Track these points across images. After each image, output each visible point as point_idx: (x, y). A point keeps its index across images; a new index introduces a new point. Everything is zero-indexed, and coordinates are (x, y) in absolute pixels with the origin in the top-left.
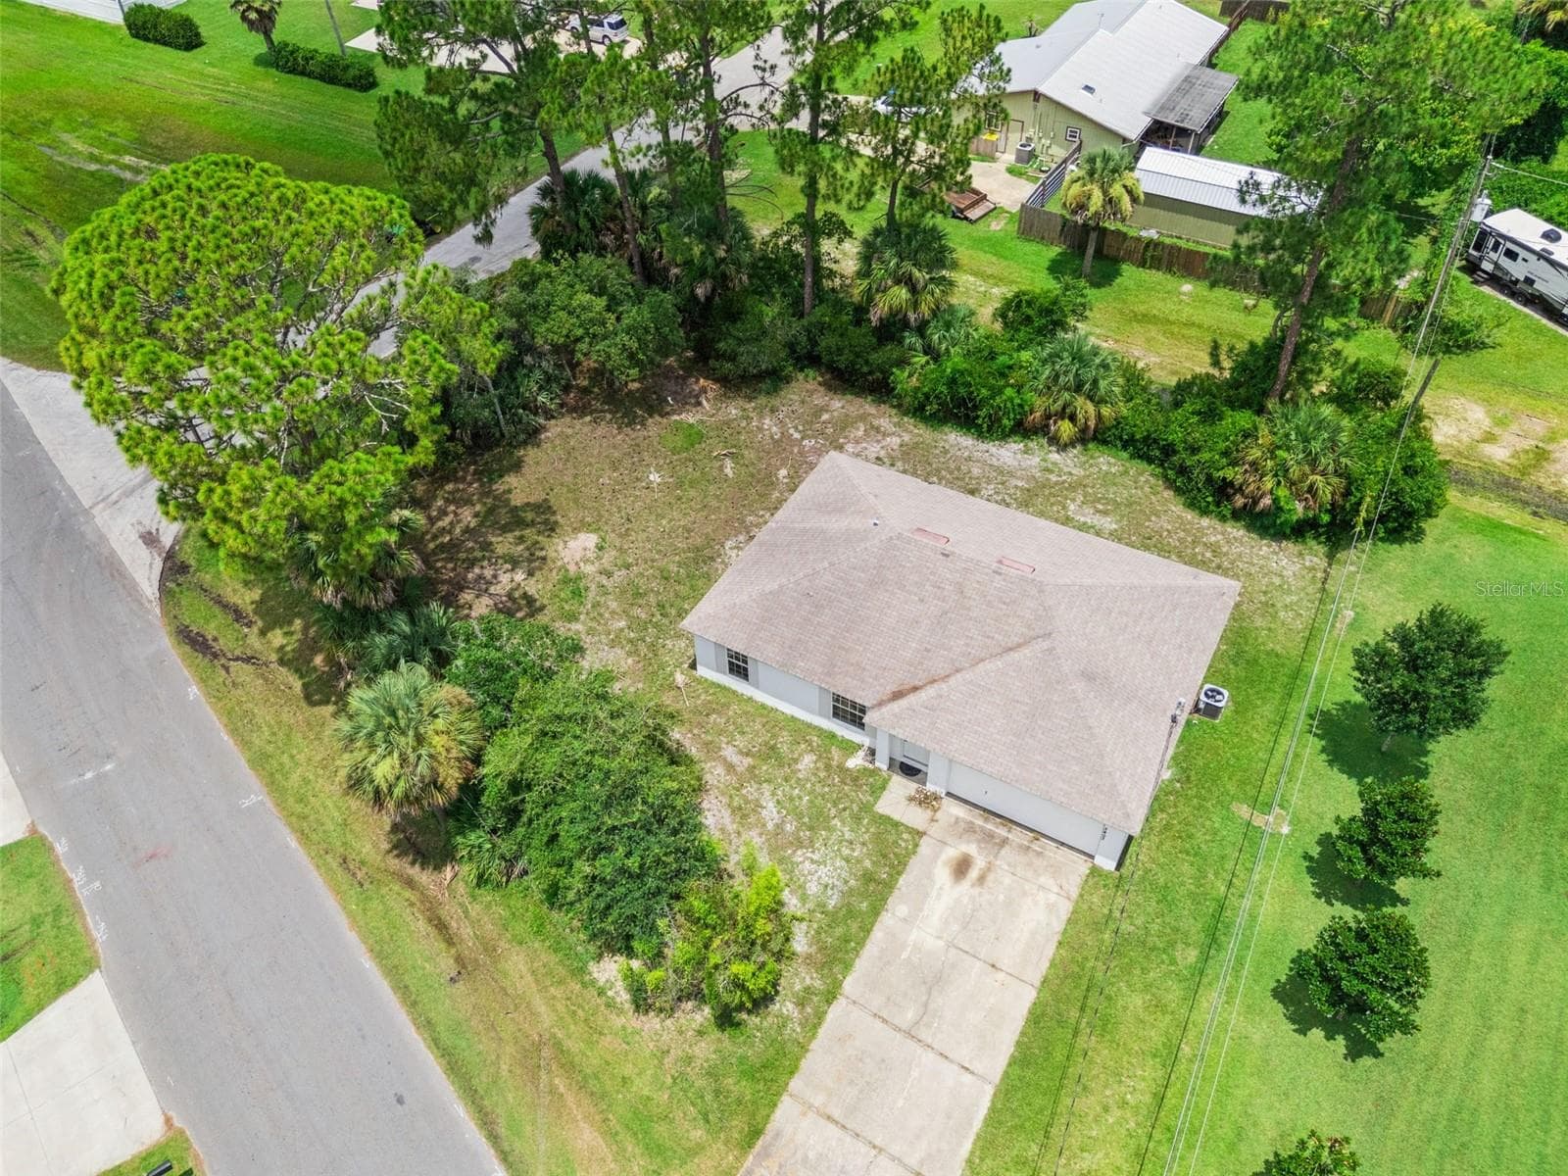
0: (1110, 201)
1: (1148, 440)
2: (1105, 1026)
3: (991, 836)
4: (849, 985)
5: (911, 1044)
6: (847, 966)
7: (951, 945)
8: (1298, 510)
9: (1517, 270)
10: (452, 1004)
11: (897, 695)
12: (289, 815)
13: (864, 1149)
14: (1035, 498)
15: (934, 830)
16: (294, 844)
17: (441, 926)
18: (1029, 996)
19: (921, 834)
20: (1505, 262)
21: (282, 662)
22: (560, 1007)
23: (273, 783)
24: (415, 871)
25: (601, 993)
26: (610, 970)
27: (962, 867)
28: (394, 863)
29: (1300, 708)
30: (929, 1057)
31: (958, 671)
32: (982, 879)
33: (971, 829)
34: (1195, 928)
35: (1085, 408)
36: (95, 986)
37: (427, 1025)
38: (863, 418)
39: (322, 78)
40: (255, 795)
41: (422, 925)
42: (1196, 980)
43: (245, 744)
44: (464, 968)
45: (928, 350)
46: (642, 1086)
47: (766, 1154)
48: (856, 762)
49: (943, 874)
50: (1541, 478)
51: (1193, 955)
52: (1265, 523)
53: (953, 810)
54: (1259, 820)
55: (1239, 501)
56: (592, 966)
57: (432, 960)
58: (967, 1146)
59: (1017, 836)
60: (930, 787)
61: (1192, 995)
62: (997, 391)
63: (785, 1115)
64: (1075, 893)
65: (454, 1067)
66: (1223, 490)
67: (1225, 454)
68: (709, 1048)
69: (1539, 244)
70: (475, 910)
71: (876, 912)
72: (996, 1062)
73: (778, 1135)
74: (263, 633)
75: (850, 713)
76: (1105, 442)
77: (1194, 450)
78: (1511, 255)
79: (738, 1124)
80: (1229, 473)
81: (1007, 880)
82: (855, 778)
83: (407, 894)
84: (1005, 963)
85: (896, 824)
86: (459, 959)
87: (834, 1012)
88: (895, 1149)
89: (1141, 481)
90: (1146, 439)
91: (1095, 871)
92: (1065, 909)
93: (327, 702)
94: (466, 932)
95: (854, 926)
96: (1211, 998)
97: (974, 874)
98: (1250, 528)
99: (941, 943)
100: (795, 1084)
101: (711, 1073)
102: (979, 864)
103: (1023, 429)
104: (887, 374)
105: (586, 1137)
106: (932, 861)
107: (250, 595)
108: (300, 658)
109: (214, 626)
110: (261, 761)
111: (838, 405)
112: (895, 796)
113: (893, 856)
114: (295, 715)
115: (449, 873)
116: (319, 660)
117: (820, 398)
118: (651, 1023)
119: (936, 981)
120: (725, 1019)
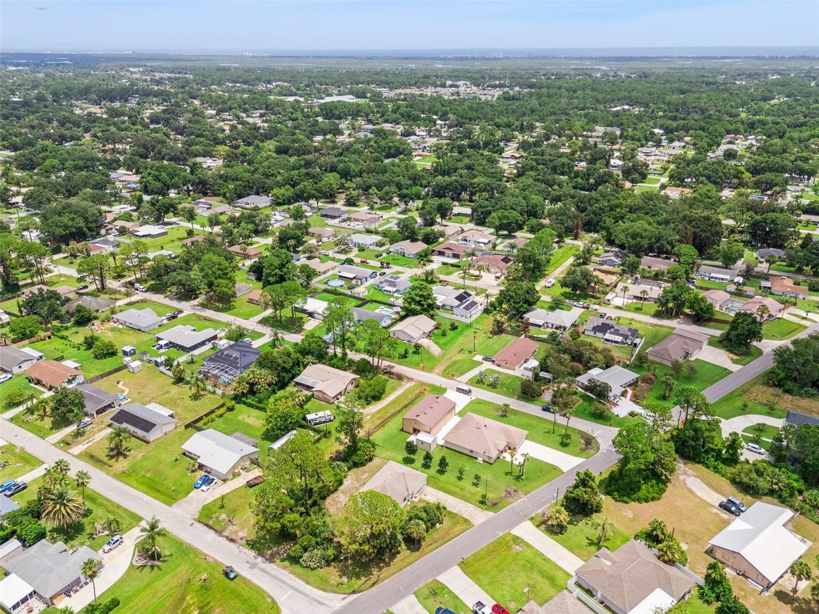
2: (445, 487)
3: (421, 492)
7: (434, 497)
9: (317, 421)
10: (440, 542)
11: (407, 490)
13: (457, 506)
14: (359, 480)
18: (441, 492)
19: (420, 498)
23: (405, 567)
24: (422, 548)
25: (440, 527)
26: (438, 525)
28: (421, 550)
32: (427, 494)
33: (420, 494)
36: (438, 578)
40: (408, 568)
41: (430, 546)
42: (439, 479)
46: (451, 524)
47: (458, 514)
48: (409, 503)
49: (426, 497)
52: (371, 459)
53: (417, 495)
56: (437, 528)
57: (435, 545)
58: (457, 499)
59: (421, 490)
61: (441, 480)
63: (454, 512)
65: (449, 540)
66: (366, 460)
68: (446, 518)
71: (431, 503)
72: (447, 495)
74: (373, 575)
75: (405, 499)
78: (315, 420)
79: (455, 516)
81: (427, 492)
82: (411, 504)
88: (457, 503)
89: (355, 470)
91: (426, 485)
93: (390, 563)
94: (432, 541)
100: (451, 511)
101: (450, 518)
102: (425, 494)
103: (343, 479)
104: (329, 490)
105: (456, 529)
106: (423, 497)
107: (363, 579)
108: (381, 569)
109: (370, 583)
110: (401, 570)
111: (328, 500)
112: (414, 500)
113: (423, 501)
114: (391, 567)
115: (423, 544)
116: (381, 565)
117: (326, 503)
118: (444, 523)
119: (439, 499)
120: (444, 516)
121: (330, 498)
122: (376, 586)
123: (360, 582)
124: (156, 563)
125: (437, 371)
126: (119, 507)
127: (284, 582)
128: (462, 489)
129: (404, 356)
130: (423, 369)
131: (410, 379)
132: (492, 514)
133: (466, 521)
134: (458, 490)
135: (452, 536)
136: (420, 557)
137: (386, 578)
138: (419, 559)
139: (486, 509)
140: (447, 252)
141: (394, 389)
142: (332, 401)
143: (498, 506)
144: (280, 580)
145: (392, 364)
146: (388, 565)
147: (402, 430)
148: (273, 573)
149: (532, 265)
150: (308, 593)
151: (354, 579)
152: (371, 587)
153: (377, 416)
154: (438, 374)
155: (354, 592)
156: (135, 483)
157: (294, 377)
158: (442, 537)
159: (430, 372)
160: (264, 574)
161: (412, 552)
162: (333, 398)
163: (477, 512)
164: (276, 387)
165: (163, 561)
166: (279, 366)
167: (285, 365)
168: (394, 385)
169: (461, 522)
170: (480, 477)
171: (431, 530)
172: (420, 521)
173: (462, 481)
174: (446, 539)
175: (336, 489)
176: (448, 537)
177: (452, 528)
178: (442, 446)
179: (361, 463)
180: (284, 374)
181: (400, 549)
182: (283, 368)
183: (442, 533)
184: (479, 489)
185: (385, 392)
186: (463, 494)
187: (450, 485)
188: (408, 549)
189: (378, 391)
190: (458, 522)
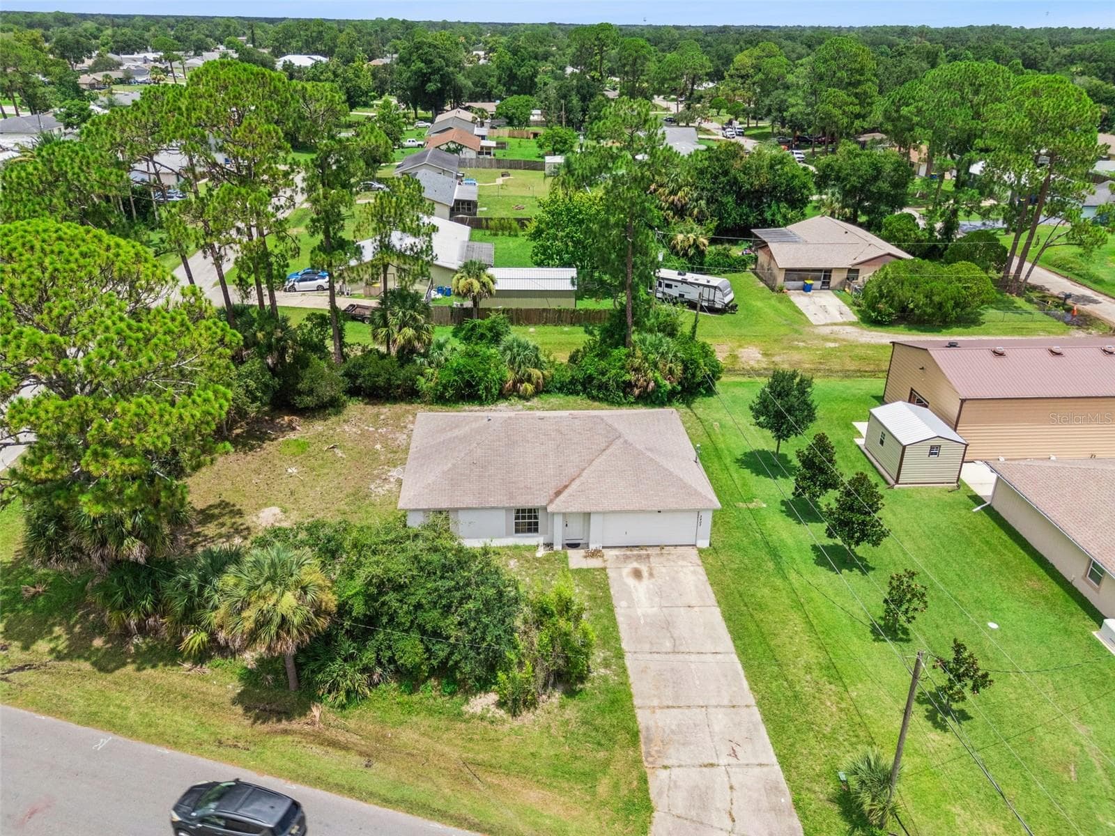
0: (484, 285)
1: (573, 381)
2: (760, 607)
3: (640, 556)
4: (624, 646)
5: (680, 657)
6: (618, 640)
7: (661, 607)
8: (668, 385)
9: (674, 292)
10: (381, 776)
11: (558, 493)
12: (148, 739)
13: (698, 710)
15: (608, 565)
16: (167, 752)
17: (334, 744)
18: (717, 611)
19: (604, 569)
20: (667, 290)
21: (60, 657)
22: (459, 742)
23: (111, 726)
24: (284, 724)
25: (482, 719)
26: (483, 703)
27: (637, 574)
28: (265, 728)
29: (728, 461)
30: (693, 657)
31: (583, 470)
32: (651, 575)
33: (627, 557)
34: (763, 554)
35: (536, 373)
37: (370, 796)
38: (408, 412)
40: (104, 739)
41: (317, 750)
42: (781, 571)
43: (68, 715)
44: (369, 757)
45: (431, 365)
46: (547, 752)
47: (649, 740)
48: (541, 553)
49: (631, 582)
50: (742, 365)
51: (771, 565)
52: (651, 398)
53: (611, 553)
54: (751, 506)
55: (637, 391)
56: (465, 708)
57: (343, 763)
58: (745, 684)
59: (650, 551)
60: (592, 547)
61: (785, 578)
62: (486, 372)
63: (644, 718)
64: (699, 562)
65: (413, 807)
66: (627, 387)
67: (622, 368)
68: (573, 711)
69: (680, 278)
70: (352, 724)
71: (611, 610)
72: (726, 643)
73: (648, 729)
74: (26, 648)
75: (528, 522)
76: (548, 392)
77: (603, 374)
78: (668, 286)
79: (622, 737)
80: (627, 377)
81: (664, 570)
82: (547, 559)
83: (290, 738)
84: (693, 603)
85: (588, 570)
86: (361, 754)
87: (628, 661)
88: (713, 702)
90: (571, 382)
91: (701, 551)
92: (701, 570)
93: (124, 664)
94: (354, 738)
95: (605, 621)
96: (793, 576)
97: (645, 574)
98: (646, 405)
99: (655, 609)
100: (637, 702)
101: (585, 723)
102: (644, 569)
103: (503, 395)
104: (414, 381)
105: (533, 796)
106: (620, 578)
108: (77, 649)
110: (90, 719)
111: (386, 410)
112: (576, 559)
113: (598, 583)
114: (98, 683)
115: (316, 711)
116: (98, 642)
117: (371, 410)
118: (527, 717)
119: (668, 625)
120: (571, 693)
121: (401, 408)
128: (833, 672)
133: (638, 807)
134: (811, 655)
145: (1100, 298)
146: (111, 663)
153: (862, 352)
157: (764, 224)
161: (239, 699)
162: (791, 273)
166: (726, 173)
167: (741, 177)
168: (1031, 325)
169: (603, 788)
170: (982, 682)
171: (431, 692)
172: (312, 573)
173: (890, 646)
174: (421, 791)
175: (441, 399)
176: (443, 790)
177: (520, 768)
178: (977, 500)
179: (603, 387)
180: (730, 200)
181: (194, 639)
182: (735, 182)
183: (451, 748)
184: (935, 736)
185: (974, 329)
186: (807, 690)
187: (796, 618)
188: (251, 678)
189: (929, 296)
190: (589, 777)
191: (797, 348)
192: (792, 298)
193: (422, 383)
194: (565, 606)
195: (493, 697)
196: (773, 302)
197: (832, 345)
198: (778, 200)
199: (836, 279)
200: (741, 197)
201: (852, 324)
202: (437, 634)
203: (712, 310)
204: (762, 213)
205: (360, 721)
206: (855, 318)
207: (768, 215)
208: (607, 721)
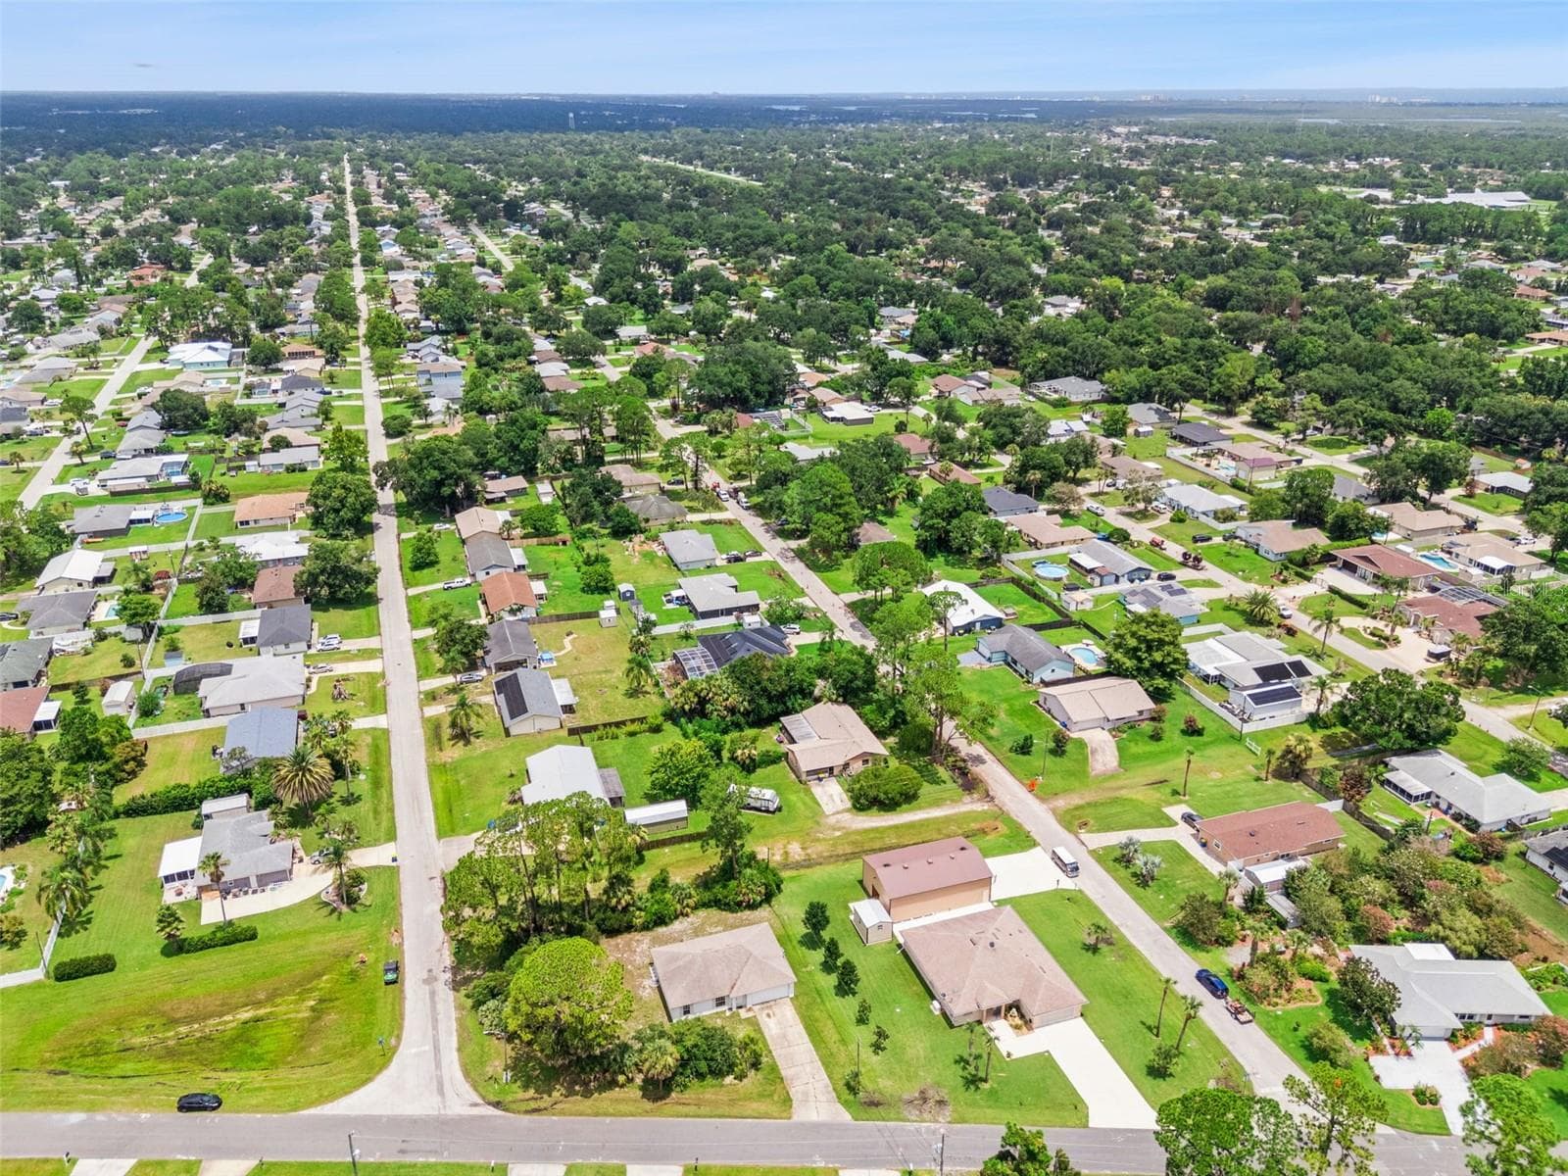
1: (710, 901)
2: (817, 1020)
3: (767, 1007)
4: (771, 1048)
5: (792, 1048)
6: (768, 1045)
7: (781, 1028)
8: (759, 899)
10: (703, 1110)
11: (732, 987)
12: (622, 1116)
13: (801, 1065)
14: (698, 932)
15: (756, 1013)
16: (631, 1118)
17: (683, 1104)
18: (801, 1025)
19: (755, 1016)
21: (566, 1096)
22: (725, 1094)
23: (606, 1115)
24: (664, 1101)
25: (731, 1085)
26: (729, 1079)
27: (769, 1015)
28: (658, 1104)
29: (795, 943)
30: (796, 1047)
31: (740, 974)
32: (774, 1015)
33: (763, 1008)
34: (815, 994)
35: (688, 902)
36: (629, 1168)
37: (706, 1117)
38: (631, 938)
39: (225, 944)
40: (608, 1120)
41: (680, 1107)
42: (823, 1001)
43: (587, 1115)
44: (698, 1104)
45: (640, 909)
46: (755, 1090)
47: (787, 1080)
48: (728, 1013)
49: (767, 1019)
50: (790, 860)
51: (819, 999)
52: (752, 906)
53: (756, 1008)
54: (809, 969)
55: (745, 904)
56: (724, 1083)
57: (692, 1109)
58: (815, 1053)
59: (772, 1003)
60: (748, 1006)
61: (825, 1004)
63: (783, 1073)
64: (791, 1004)
65: (720, 1117)
66: (739, 904)
67: (736, 894)
68: (760, 1075)
71: (763, 1034)
72: (807, 1038)
73: (786, 1076)
74: (550, 1096)
75: (720, 1002)
76: (700, 908)
77: (726, 898)
79: (778, 1080)
80: (737, 900)
81: (778, 1011)
82: (731, 1016)
83: (669, 1105)
84: (792, 1024)
85: (749, 1018)
86: (695, 1104)
87: (774, 1053)
89: (714, 912)
91: (791, 999)
92: (793, 1008)
93: (593, 1094)
94: (691, 1100)
96: (828, 1003)
97: (772, 1015)
98: (749, 910)
99: (778, 1030)
100: (780, 1068)
101: (765, 1078)
102: (771, 1012)
103: (676, 918)
104: (631, 923)
105: (755, 1105)
106: (763, 1019)
107: (531, 1092)
108: (571, 1093)
109: (533, 1105)
110: (597, 1115)
111: (620, 940)
112: (743, 1013)
113: (753, 1022)
114: (588, 1102)
115: (673, 1095)
116: (577, 1088)
117: (612, 941)
118: (745, 1081)
119: (784, 1036)
120: (757, 1070)
121: (626, 937)
122: (535, 1117)
123: (521, 1095)
124: (344, 909)
125: (1061, 803)
126: (391, 810)
127: (435, 1028)
128: (843, 1042)
129: (1024, 748)
130: (1031, 788)
131: (988, 797)
132: (847, 1117)
133: (787, 1101)
134: (836, 1037)
135: (735, 1111)
136: (647, 1113)
137: (562, 1113)
138: (640, 1115)
139: (846, 1104)
140: (1362, 565)
141: (937, 803)
142: (804, 777)
143: (874, 1110)
144: (435, 1021)
145: (988, 757)
146: (587, 1094)
147: (861, 882)
148: (440, 1007)
149: (1532, 649)
150: (444, 1063)
151: (519, 1083)
152: (527, 1112)
153: (853, 838)
154: (1054, 811)
155: (497, 1105)
156: (439, 785)
157: (788, 712)
158: (715, 1103)
159: (1042, 799)
160: (428, 1000)
161: (643, 1096)
162: (809, 773)
163: (823, 1098)
164: (742, 720)
165: (354, 911)
166: (759, 683)
167: (770, 686)
168: (945, 795)
169: (776, 1098)
170: (887, 1037)
171: (709, 1080)
172: (671, 1048)
173: (863, 1027)
174: (720, 1111)
175: (646, 928)
176: (726, 1110)
177: (749, 1098)
178: (899, 946)
179: (727, 904)
180: (763, 702)
181: (621, 1078)
182: (764, 690)
183: (723, 1096)
184: (875, 1058)
185: (915, 803)
186: (835, 1050)
187: (829, 1022)
188: (643, 1088)
189: (886, 793)
190: (771, 1095)
191: (818, 840)
192: (813, 790)
193: (638, 922)
194: (752, 1040)
195: (732, 1077)
196: (802, 795)
197: (838, 834)
198: (794, 694)
199: (836, 772)
200: (770, 700)
201: (848, 810)
202: (712, 1059)
203: (767, 811)
204: (785, 703)
205: (688, 1095)
206: (849, 805)
207: (789, 704)
208: (771, 1077)
